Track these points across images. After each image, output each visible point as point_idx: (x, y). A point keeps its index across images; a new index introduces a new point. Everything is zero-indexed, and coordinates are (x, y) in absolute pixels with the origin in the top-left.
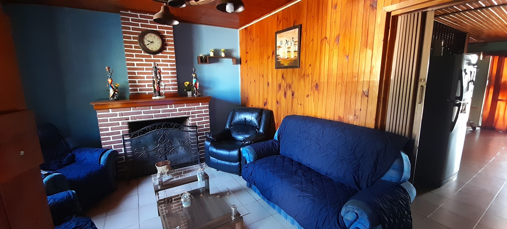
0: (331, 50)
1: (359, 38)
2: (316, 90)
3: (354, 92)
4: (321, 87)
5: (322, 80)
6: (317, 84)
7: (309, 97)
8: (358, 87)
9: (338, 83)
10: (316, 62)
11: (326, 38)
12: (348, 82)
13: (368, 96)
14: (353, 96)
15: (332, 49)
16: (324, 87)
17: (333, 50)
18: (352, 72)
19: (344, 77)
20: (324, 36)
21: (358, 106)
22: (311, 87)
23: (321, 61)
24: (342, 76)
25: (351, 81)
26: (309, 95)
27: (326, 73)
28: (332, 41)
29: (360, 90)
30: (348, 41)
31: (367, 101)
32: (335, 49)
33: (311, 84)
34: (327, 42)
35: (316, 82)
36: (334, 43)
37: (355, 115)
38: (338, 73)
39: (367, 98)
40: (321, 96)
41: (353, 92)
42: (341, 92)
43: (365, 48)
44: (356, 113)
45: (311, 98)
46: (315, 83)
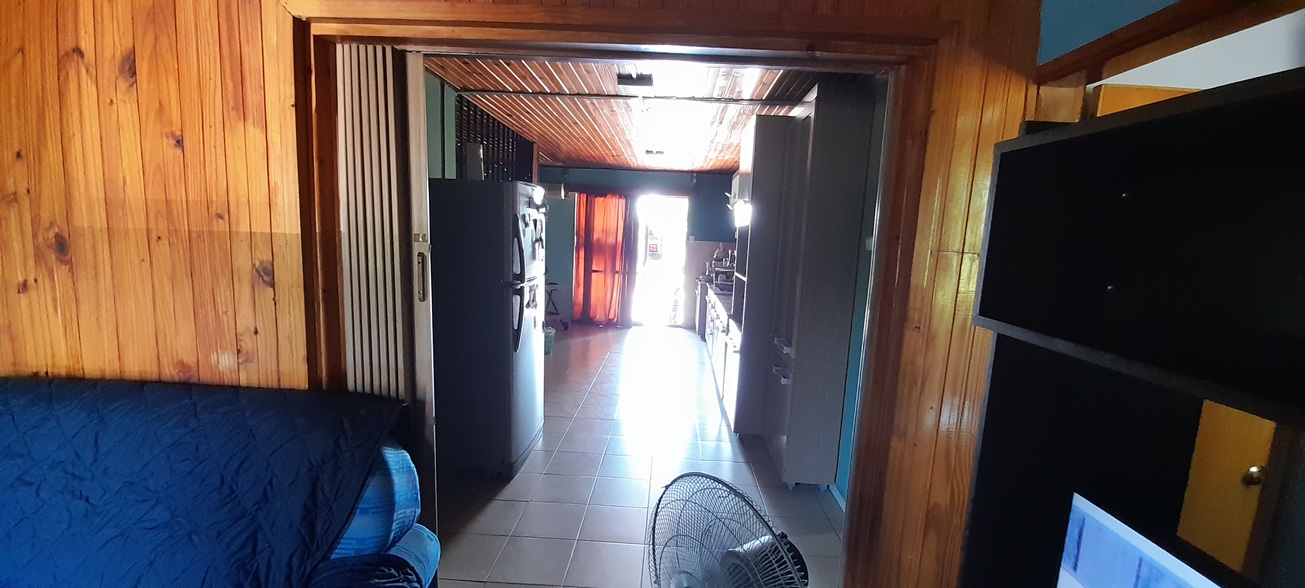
0: (105, 105)
1: (212, 81)
2: (62, 262)
3: (222, 271)
4: (83, 249)
5: (81, 220)
6: (58, 236)
7: (33, 293)
8: (234, 252)
9: (154, 237)
10: (45, 145)
11: (78, 51)
12: (194, 235)
13: (273, 285)
14: (223, 282)
15: (112, 101)
16: (94, 247)
17: (115, 106)
18: (204, 198)
19: (175, 214)
20: (71, 45)
21: (245, 319)
22: (37, 248)
23: (69, 143)
24: (169, 212)
25: (206, 229)
26: (31, 281)
27: (98, 193)
28: (109, 69)
29: (243, 261)
30: (173, 84)
31: (274, 299)
32: (124, 102)
33: (35, 236)
34: (87, 70)
35: (57, 230)
36: (117, 78)
37: (239, 351)
38: (149, 197)
39: (271, 290)
40: (85, 288)
41: (219, 270)
42: (174, 270)
43: (240, 119)
44: (243, 345)
45: (40, 297)
46: (51, 234)
